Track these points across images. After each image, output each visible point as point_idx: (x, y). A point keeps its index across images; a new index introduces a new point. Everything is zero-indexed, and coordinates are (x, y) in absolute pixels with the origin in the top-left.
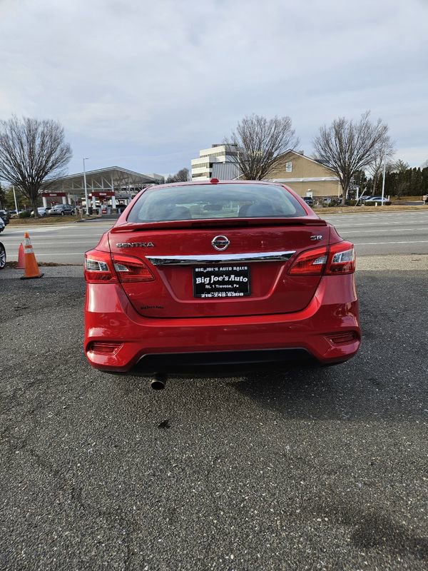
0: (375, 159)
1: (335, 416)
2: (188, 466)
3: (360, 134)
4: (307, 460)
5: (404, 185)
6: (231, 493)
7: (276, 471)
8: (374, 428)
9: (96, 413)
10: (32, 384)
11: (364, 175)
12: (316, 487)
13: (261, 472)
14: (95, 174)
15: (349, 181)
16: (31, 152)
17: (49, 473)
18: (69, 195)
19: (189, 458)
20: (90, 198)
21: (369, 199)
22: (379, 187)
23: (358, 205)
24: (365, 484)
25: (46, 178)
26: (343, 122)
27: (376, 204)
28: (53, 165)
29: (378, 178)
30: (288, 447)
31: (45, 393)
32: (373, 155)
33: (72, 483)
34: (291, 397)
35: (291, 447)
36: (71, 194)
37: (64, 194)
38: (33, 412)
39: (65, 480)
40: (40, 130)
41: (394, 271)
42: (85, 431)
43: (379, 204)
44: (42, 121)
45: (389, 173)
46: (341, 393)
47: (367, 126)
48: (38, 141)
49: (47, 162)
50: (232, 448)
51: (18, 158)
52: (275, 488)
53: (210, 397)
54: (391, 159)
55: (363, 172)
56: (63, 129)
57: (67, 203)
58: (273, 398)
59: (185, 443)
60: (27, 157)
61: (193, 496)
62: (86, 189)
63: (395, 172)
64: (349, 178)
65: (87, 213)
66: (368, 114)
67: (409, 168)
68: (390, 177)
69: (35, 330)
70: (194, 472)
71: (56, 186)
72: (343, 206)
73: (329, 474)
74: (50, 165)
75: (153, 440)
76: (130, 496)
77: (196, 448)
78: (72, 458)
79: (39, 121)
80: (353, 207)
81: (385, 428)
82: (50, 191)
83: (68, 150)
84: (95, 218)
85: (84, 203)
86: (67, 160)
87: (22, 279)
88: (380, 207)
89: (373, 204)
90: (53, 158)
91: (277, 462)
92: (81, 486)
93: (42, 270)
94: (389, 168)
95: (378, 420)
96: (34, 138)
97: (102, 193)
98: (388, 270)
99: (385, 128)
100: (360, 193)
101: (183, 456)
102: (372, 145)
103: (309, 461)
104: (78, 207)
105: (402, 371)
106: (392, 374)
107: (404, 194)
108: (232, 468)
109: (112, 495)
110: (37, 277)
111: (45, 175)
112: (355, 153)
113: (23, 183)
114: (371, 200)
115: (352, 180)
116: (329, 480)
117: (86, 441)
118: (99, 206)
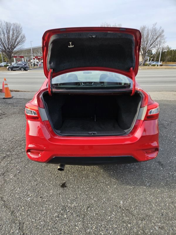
0: (157, 45)
1: (143, 184)
2: (74, 211)
3: (152, 33)
4: (131, 211)
5: (169, 57)
6: (95, 231)
7: (116, 217)
8: (162, 192)
9: (33, 176)
10: (4, 157)
11: (152, 52)
12: (136, 228)
13: (109, 217)
14: (36, 48)
15: (145, 55)
16: (8, 38)
17: (9, 212)
18: (25, 57)
19: (75, 206)
20: (34, 59)
21: (153, 63)
22: (158, 58)
23: (148, 66)
24: (159, 227)
25: (15, 49)
26: (145, 27)
27: (156, 65)
28: (18, 44)
29: (158, 54)
30: (121, 202)
31: (10, 163)
32: (157, 43)
33: (19, 219)
34: (122, 171)
35: (123, 202)
36: (26, 57)
37: (23, 57)
38: (4, 174)
39: (16, 217)
40: (12, 28)
41: (165, 100)
42: (27, 187)
43: (158, 65)
44: (12, 23)
45: (162, 51)
46: (145, 170)
47: (155, 30)
48: (11, 33)
49: (15, 42)
50: (95, 201)
51: (3, 40)
52: (116, 228)
53: (85, 169)
54: (164, 45)
55: (152, 51)
56: (22, 27)
57: (24, 61)
58: (114, 171)
59: (73, 197)
60: (6, 40)
61: (76, 231)
62: (32, 55)
63: (165, 51)
64: (146, 54)
65: (33, 66)
66: (156, 24)
67: (171, 49)
68: (163, 53)
69: (8, 127)
70: (77, 216)
71: (19, 53)
72: (142, 66)
73: (142, 221)
74: (16, 43)
75: (58, 194)
76: (47, 229)
77: (78, 200)
78: (20, 203)
79: (11, 23)
80: (146, 67)
81: (167, 192)
82: (17, 55)
83: (24, 37)
84: (36, 68)
85: (32, 61)
86: (24, 42)
87: (4, 98)
88: (158, 67)
89: (154, 65)
90: (17, 40)
91: (117, 212)
92: (24, 221)
93: (13, 94)
94: (163, 49)
95: (163, 187)
96: (9, 31)
97: (39, 57)
98: (163, 100)
99: (163, 31)
100: (150, 60)
101: (72, 205)
102: (157, 38)
103: (132, 211)
104: (29, 63)
105: (172, 157)
106: (168, 159)
107: (168, 61)
108: (95, 214)
109: (38, 228)
110: (10, 98)
111: (14, 48)
112: (149, 42)
113: (5, 51)
114: (154, 64)
115: (147, 54)
116: (142, 224)
117: (27, 193)
118: (38, 63)
